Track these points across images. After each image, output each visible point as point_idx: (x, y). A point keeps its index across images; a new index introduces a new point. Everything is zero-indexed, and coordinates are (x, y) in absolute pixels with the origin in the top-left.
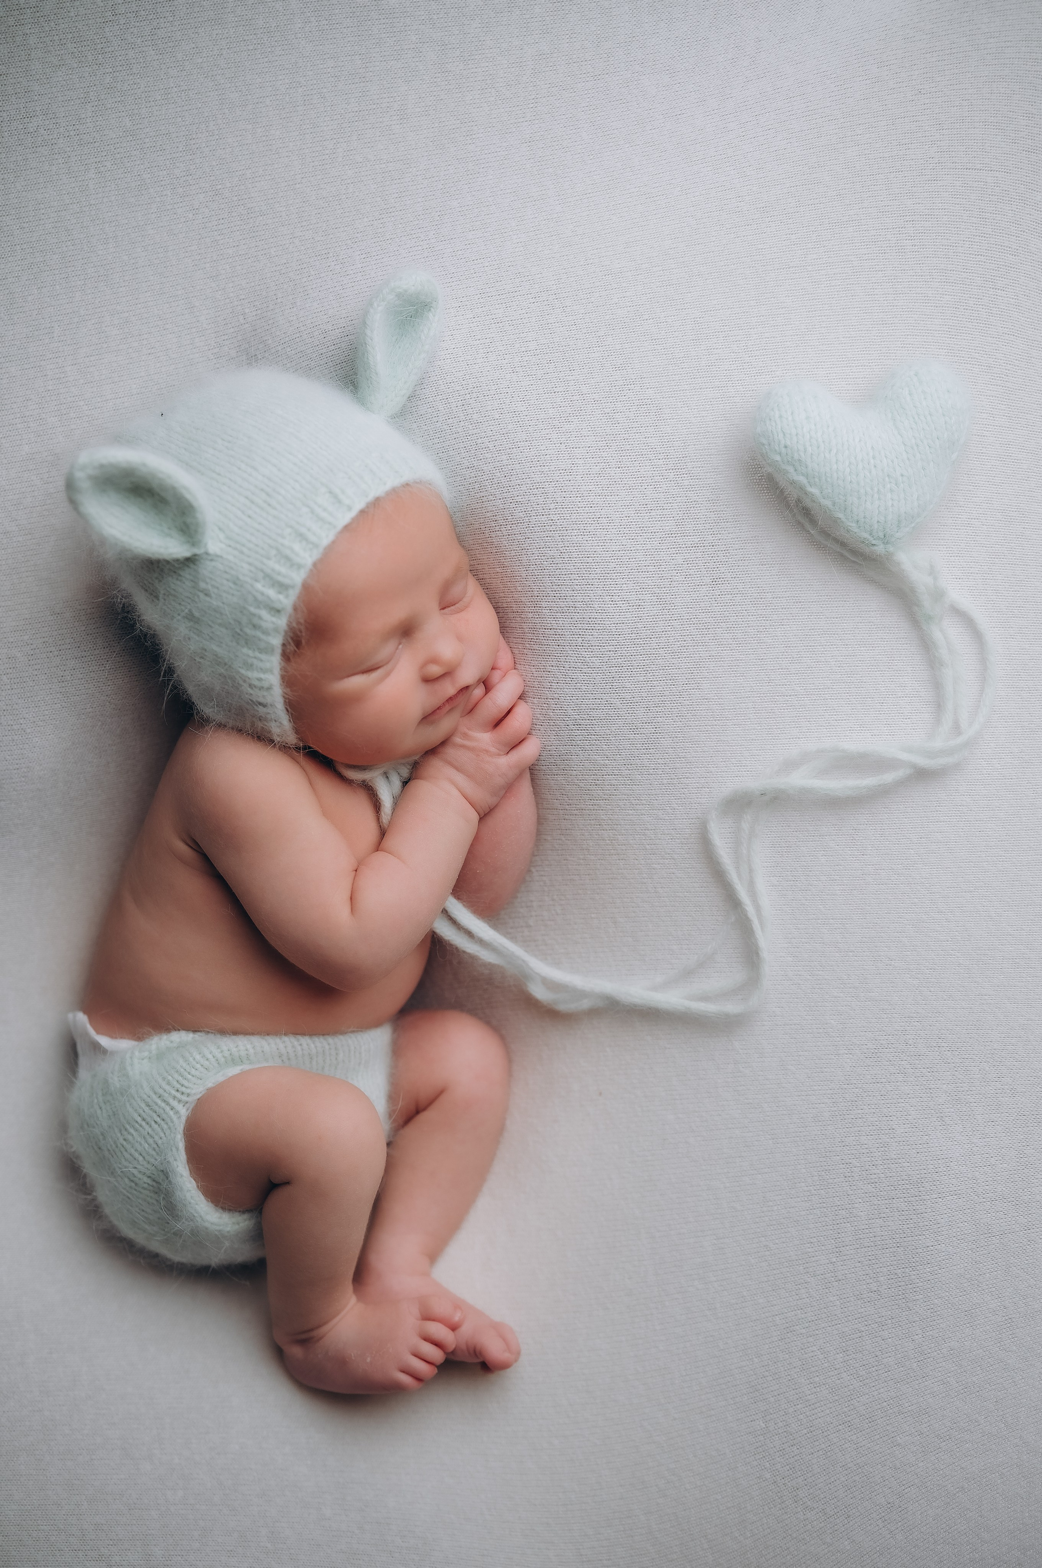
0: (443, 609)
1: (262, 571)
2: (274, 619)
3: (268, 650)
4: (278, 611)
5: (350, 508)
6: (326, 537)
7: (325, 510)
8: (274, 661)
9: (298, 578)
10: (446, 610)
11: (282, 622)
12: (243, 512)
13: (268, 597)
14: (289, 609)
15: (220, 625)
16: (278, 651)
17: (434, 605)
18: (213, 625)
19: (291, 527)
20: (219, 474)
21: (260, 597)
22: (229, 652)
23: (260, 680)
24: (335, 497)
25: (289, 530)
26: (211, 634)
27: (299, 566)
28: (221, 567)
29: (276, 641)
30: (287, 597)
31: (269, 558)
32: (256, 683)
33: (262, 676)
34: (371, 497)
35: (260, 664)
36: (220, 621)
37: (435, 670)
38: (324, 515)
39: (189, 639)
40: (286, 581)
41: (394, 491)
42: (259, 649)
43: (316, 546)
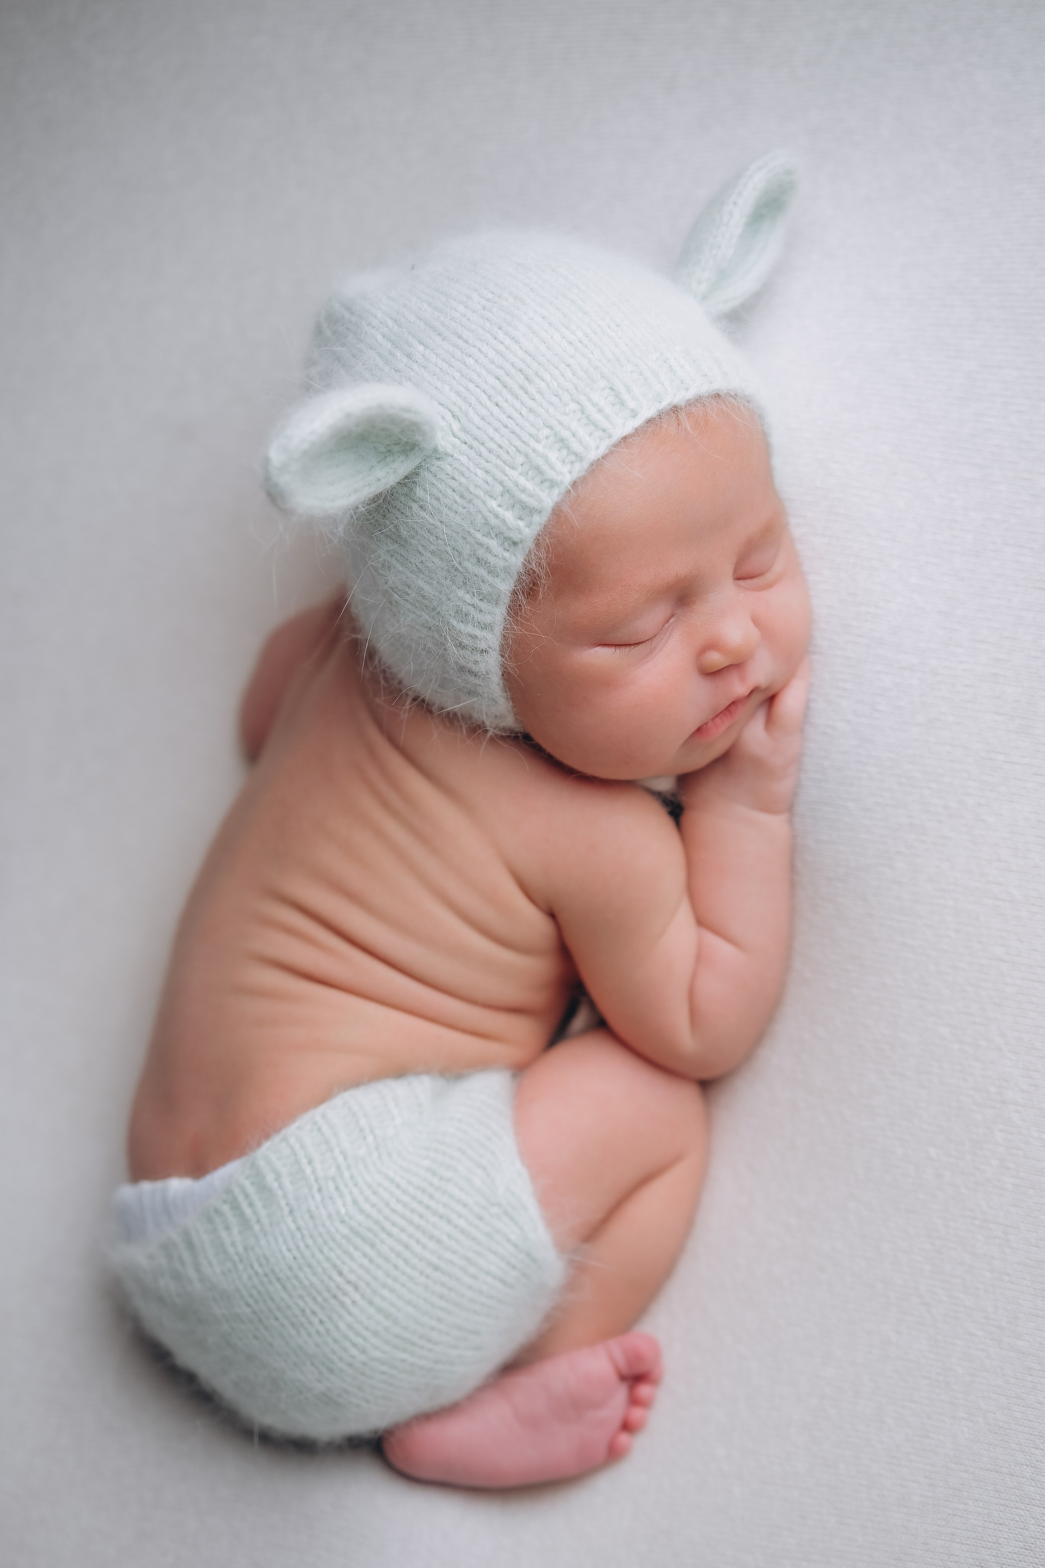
0: (739, 579)
1: (501, 483)
2: (507, 555)
3: (491, 598)
4: (515, 544)
5: (634, 414)
6: (595, 448)
7: (600, 411)
8: (497, 615)
9: (548, 499)
10: (741, 582)
11: (516, 560)
12: (490, 397)
13: (504, 521)
14: (530, 544)
15: (433, 553)
16: (506, 600)
17: (729, 569)
18: (423, 551)
19: (550, 427)
20: (466, 342)
21: (493, 521)
22: (440, 592)
23: (474, 637)
24: (617, 395)
25: (547, 431)
26: (420, 565)
27: (553, 484)
28: (449, 469)
29: (505, 587)
30: (529, 526)
31: (513, 468)
32: (466, 641)
33: (478, 632)
34: (665, 403)
35: (478, 616)
36: (433, 547)
37: (715, 659)
38: (597, 417)
39: (389, 567)
40: (532, 502)
41: (698, 400)
42: (479, 594)
43: (579, 457)
